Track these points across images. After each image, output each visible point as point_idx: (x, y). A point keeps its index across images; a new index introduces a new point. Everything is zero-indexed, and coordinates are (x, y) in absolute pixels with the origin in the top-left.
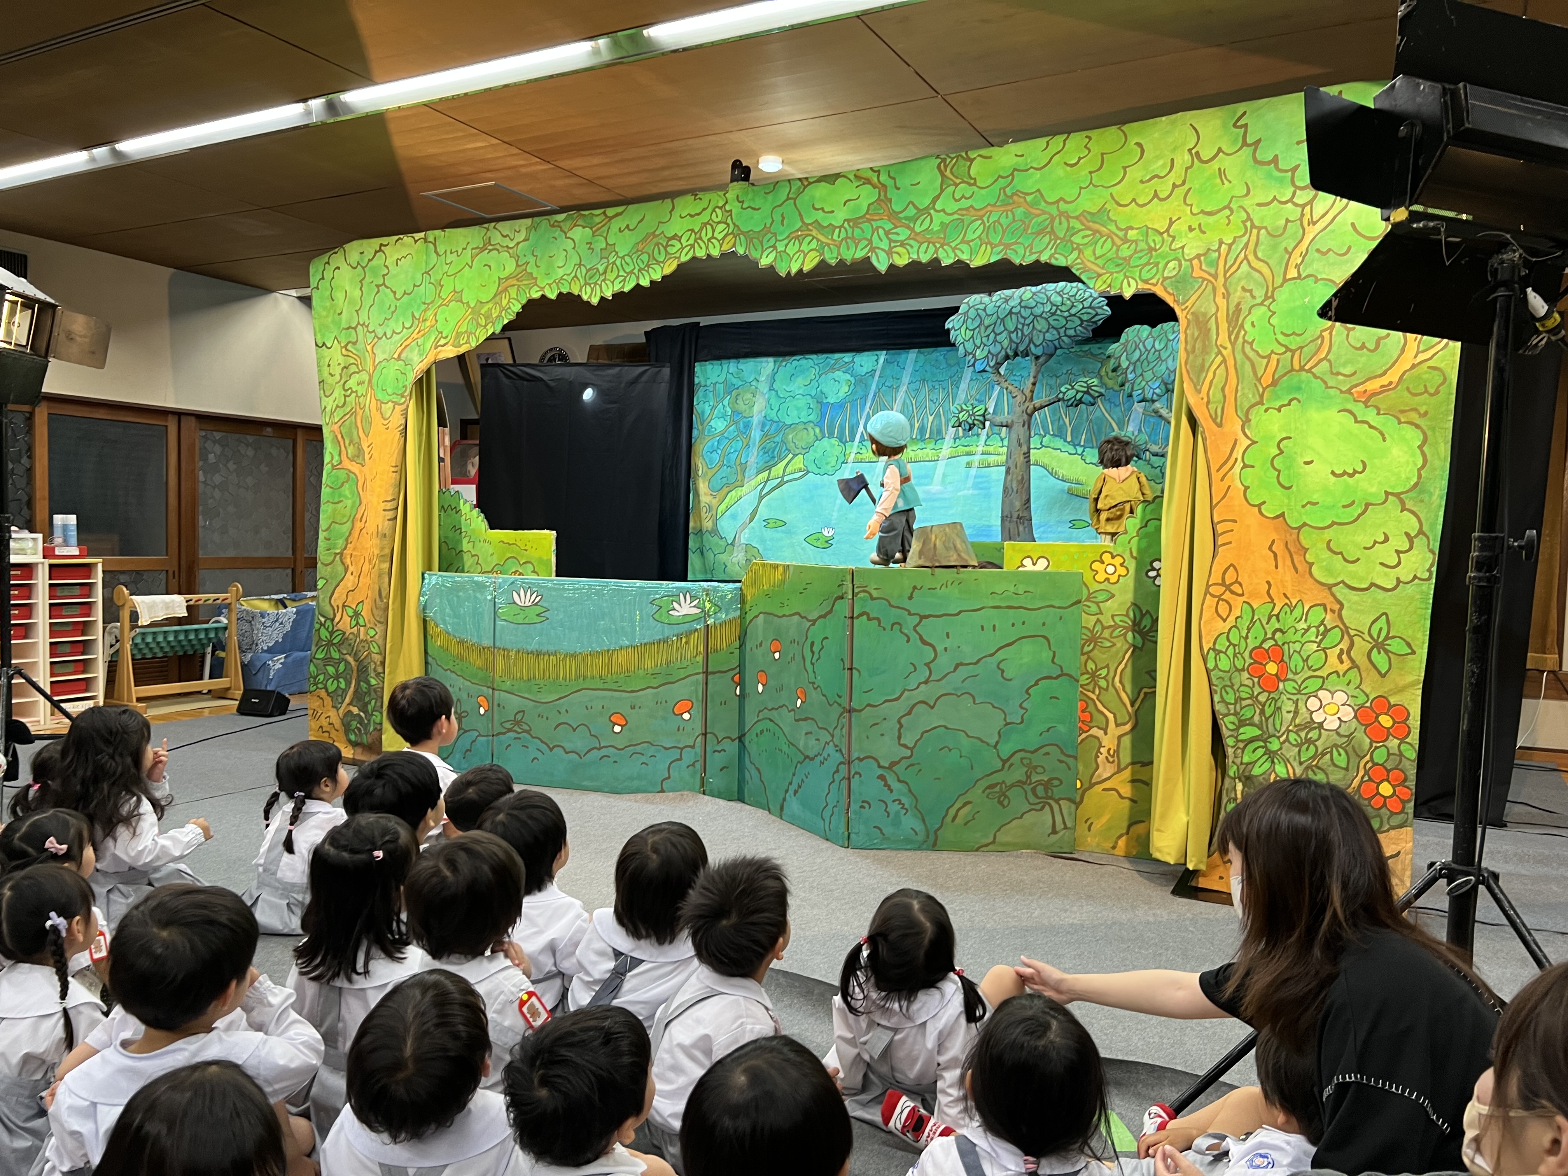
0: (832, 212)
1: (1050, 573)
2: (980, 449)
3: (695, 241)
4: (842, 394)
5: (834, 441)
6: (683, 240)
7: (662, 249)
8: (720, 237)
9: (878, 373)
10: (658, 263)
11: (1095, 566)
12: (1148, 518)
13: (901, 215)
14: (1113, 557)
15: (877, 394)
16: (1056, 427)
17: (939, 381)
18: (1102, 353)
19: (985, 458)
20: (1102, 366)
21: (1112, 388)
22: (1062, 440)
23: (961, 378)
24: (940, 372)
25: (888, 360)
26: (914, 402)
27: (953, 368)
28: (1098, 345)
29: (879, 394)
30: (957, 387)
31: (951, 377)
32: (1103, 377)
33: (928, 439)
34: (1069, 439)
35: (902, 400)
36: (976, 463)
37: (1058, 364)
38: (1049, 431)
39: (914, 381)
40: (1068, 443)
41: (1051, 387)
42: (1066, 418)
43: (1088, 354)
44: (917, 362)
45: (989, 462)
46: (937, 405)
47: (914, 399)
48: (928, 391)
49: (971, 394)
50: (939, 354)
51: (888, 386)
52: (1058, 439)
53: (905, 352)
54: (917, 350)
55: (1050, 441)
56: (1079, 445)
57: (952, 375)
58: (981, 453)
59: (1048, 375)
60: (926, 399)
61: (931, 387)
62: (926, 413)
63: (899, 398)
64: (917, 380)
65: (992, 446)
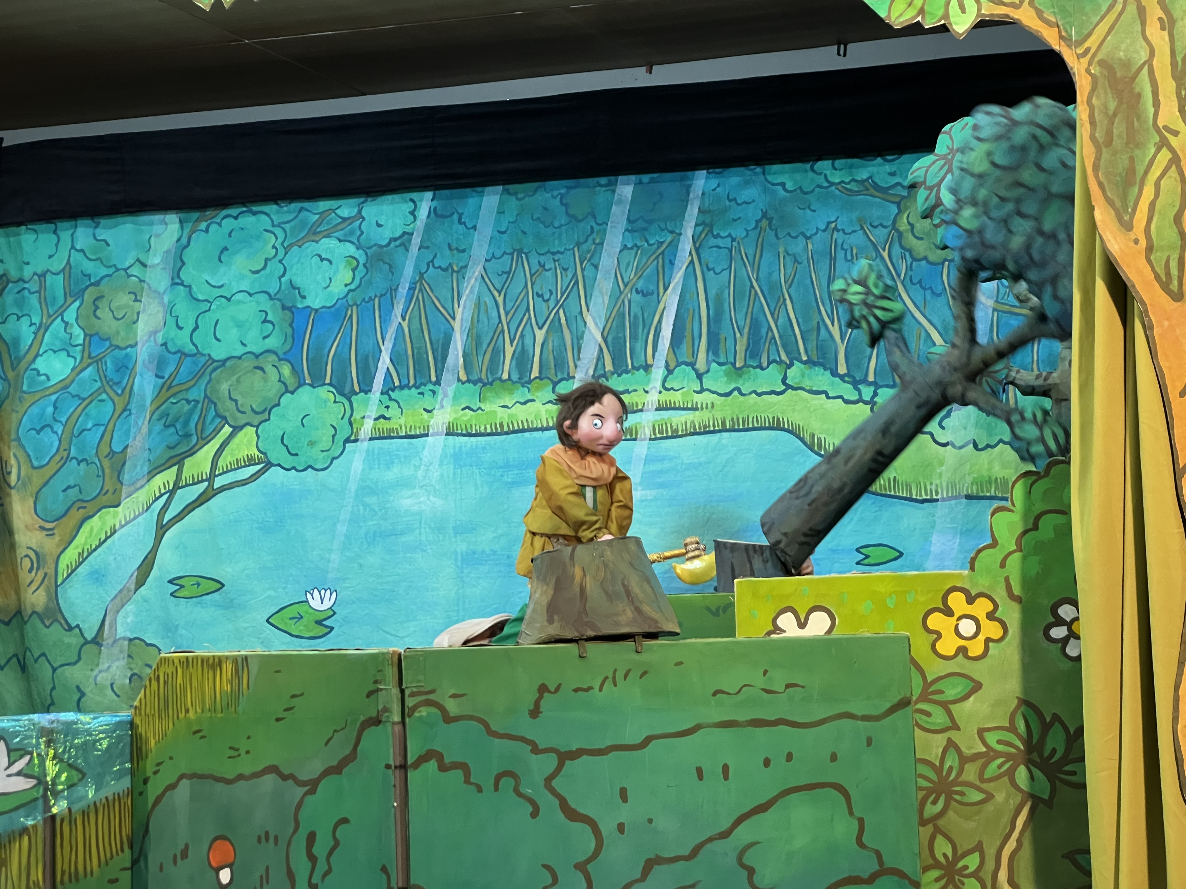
1: (838, 642)
2: (653, 398)
4: (338, 289)
5: (325, 393)
9: (416, 240)
11: (936, 621)
12: (1039, 507)
14: (970, 600)
15: (418, 285)
16: (812, 345)
17: (553, 254)
18: (898, 184)
19: (666, 418)
20: (900, 211)
21: (925, 258)
22: (828, 373)
23: (602, 244)
24: (554, 233)
25: (439, 212)
26: (500, 300)
27: (582, 224)
28: (888, 168)
29: (421, 284)
30: (593, 265)
31: (578, 244)
32: (905, 234)
33: (537, 380)
34: (842, 369)
35: (474, 297)
36: (646, 429)
37: (808, 211)
38: (800, 354)
39: (498, 254)
40: (842, 377)
41: (796, 261)
42: (833, 325)
43: (869, 187)
44: (503, 213)
45: (674, 427)
46: (552, 304)
47: (500, 293)
48: (532, 276)
49: (626, 280)
50: (550, 195)
51: (440, 267)
52: (819, 370)
53: (475, 191)
54: (500, 188)
55: (803, 376)
56: (864, 381)
57: (581, 240)
58: (655, 407)
59: (789, 234)
60: (527, 293)
61: (536, 267)
62: (529, 324)
63: (467, 292)
64: (505, 253)
65: (677, 390)
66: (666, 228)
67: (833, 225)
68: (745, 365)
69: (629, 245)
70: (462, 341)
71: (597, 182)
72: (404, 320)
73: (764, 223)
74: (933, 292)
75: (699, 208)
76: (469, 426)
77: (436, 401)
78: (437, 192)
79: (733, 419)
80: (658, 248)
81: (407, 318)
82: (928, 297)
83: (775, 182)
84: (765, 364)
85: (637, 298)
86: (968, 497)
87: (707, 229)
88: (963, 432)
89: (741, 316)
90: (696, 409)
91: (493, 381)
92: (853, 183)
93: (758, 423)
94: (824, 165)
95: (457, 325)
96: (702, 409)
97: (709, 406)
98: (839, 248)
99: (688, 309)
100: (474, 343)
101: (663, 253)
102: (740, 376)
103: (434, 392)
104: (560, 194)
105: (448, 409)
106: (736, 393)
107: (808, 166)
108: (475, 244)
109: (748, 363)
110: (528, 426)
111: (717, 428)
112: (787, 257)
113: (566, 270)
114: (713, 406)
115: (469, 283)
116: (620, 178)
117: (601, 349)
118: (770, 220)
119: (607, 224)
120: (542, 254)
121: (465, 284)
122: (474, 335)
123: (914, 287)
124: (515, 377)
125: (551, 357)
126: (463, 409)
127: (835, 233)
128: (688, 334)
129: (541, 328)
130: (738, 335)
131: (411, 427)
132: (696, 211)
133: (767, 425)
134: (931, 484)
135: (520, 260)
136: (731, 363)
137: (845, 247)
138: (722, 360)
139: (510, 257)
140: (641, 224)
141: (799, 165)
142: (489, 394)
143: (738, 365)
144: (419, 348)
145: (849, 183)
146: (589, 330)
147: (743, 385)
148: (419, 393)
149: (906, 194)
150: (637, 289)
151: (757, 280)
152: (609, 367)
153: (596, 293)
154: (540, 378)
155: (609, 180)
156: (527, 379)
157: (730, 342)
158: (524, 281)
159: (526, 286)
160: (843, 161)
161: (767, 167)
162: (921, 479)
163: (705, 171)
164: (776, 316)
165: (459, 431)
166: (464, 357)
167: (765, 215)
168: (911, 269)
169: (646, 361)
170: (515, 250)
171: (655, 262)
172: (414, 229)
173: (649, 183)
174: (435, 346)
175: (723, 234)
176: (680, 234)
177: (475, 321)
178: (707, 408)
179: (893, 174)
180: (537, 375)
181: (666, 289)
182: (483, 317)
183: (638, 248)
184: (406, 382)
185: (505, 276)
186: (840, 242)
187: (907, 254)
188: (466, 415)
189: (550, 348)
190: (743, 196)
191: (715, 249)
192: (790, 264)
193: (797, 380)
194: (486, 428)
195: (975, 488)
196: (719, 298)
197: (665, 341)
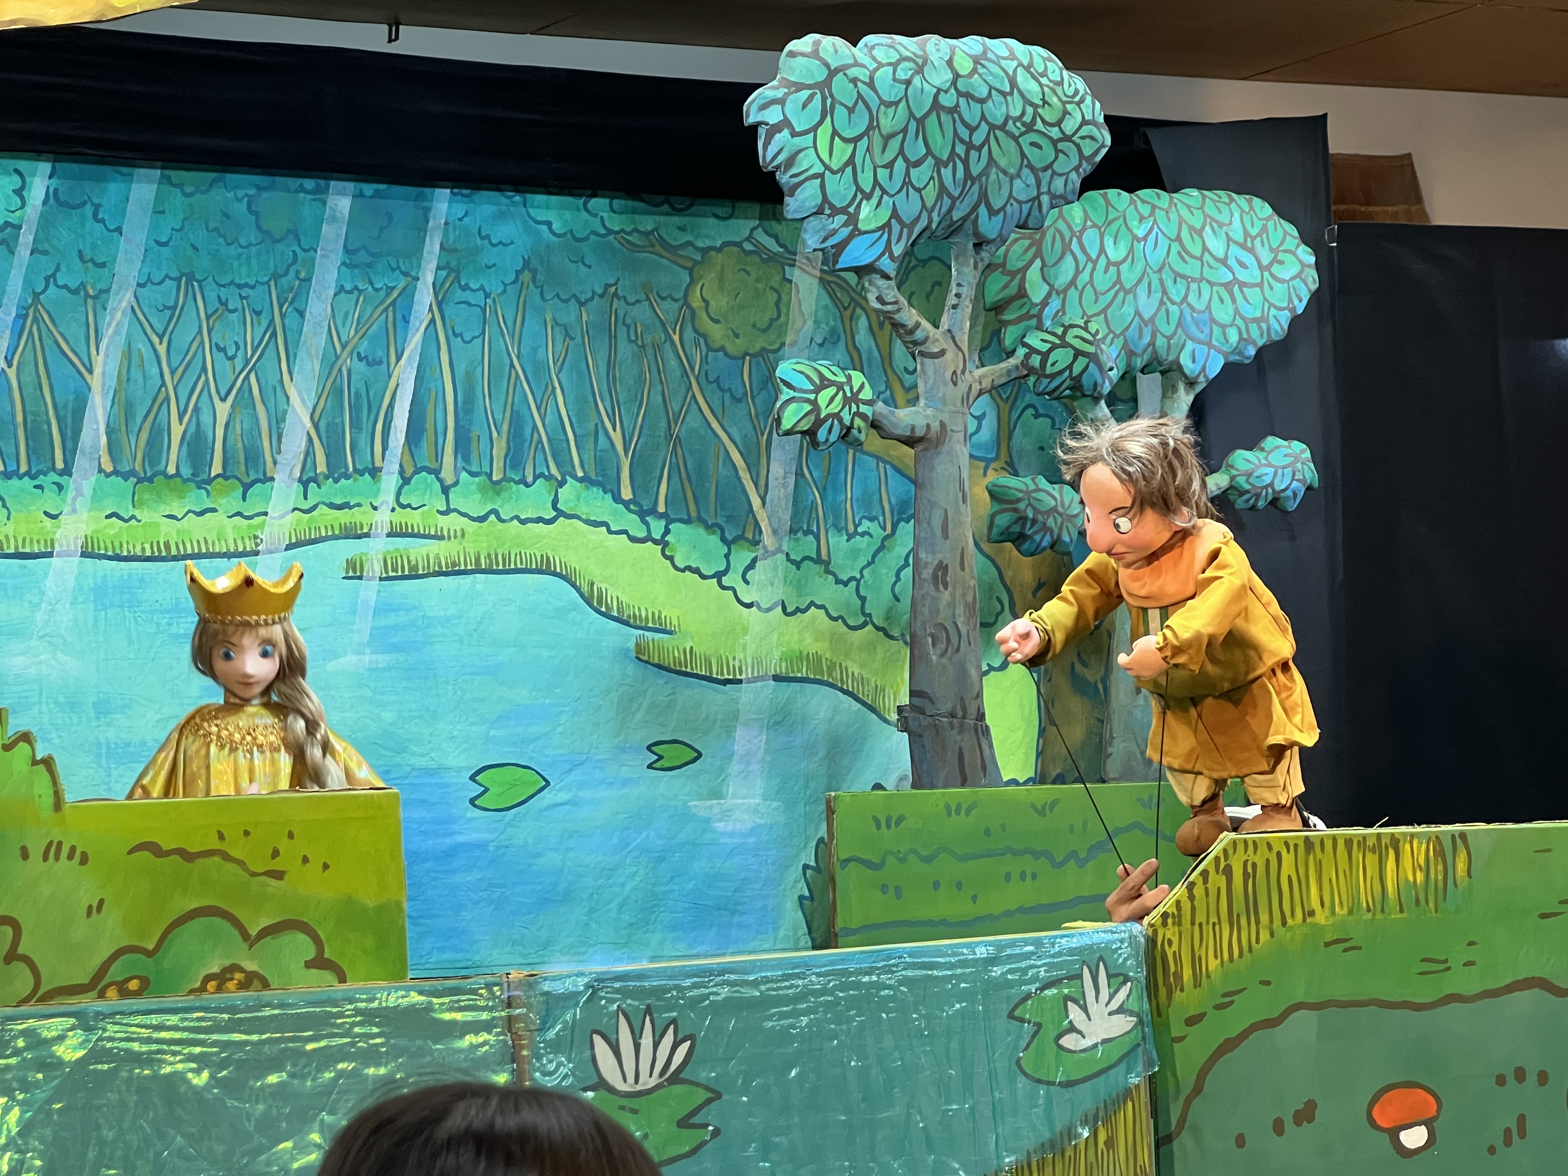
2: (383, 518)
15: (31, 311)
16: (589, 457)
17: (240, 286)
18: (689, 243)
19: (401, 548)
20: (692, 281)
21: (722, 349)
22: (609, 496)
23: (308, 280)
24: (240, 255)
25: (62, 198)
26: (162, 349)
27: (280, 247)
28: (676, 220)
29: (36, 310)
30: (297, 310)
31: (276, 277)
32: (698, 312)
33: (220, 479)
34: (627, 494)
35: (122, 339)
36: (375, 562)
37: (580, 264)
38: (573, 467)
39: (157, 278)
40: (626, 504)
41: (567, 334)
42: (615, 430)
43: (655, 241)
44: (163, 212)
45: (413, 563)
46: (239, 363)
47: (161, 337)
48: (208, 317)
49: (343, 340)
50: (231, 195)
51: (65, 287)
52: (596, 491)
53: (116, 172)
54: (159, 172)
55: (578, 500)
56: (653, 511)
57: (280, 271)
58: (385, 532)
59: (558, 295)
60: (202, 343)
61: (214, 305)
62: (205, 392)
63: (110, 331)
64: (167, 276)
65: (415, 509)
66: (398, 268)
67: (613, 289)
68: (505, 479)
69: (348, 287)
70: (104, 408)
71: (301, 185)
72: (10, 366)
73: (527, 276)
74: (733, 396)
75: (441, 244)
76: (117, 544)
77: (64, 501)
78: (57, 165)
79: (489, 555)
80: (388, 295)
81: (15, 363)
82: (728, 402)
83: (539, 219)
84: (530, 479)
85: (361, 366)
86: (777, 678)
87: (453, 275)
88: (769, 588)
89: (498, 407)
90: (442, 538)
91: (154, 475)
92: (635, 234)
93: (521, 563)
94: (599, 204)
95: (95, 381)
96: (449, 538)
97: (459, 534)
98: (620, 323)
99: (430, 390)
100: (123, 413)
101: (393, 303)
102: (498, 493)
103: (60, 487)
104: (246, 195)
105: (85, 516)
106: (492, 517)
107: (581, 201)
108: (121, 256)
109: (508, 475)
110: (207, 549)
111: (469, 567)
112: (557, 329)
113: (258, 313)
114: (463, 536)
115: (113, 318)
116: (333, 183)
117: (310, 440)
118: (534, 272)
119: (316, 251)
120: (224, 286)
121: (108, 319)
122: (123, 401)
123: (710, 386)
124: (186, 472)
125: (240, 445)
126: (108, 517)
127: (615, 300)
128: (429, 426)
129: (223, 400)
130: (495, 434)
131: (24, 540)
132: (437, 247)
133: (534, 567)
134: (734, 658)
135: (190, 289)
136: (486, 473)
137: (628, 321)
138: (475, 468)
139: (175, 283)
140: (363, 257)
141: (569, 199)
142: (146, 496)
143: (494, 478)
144: (36, 414)
145: (629, 234)
146: (294, 409)
147: (501, 506)
148: (36, 487)
149: (699, 259)
150: (359, 354)
151: (518, 358)
152: (322, 468)
153: (302, 353)
154: (224, 476)
155: (317, 185)
156: (205, 476)
157: (484, 443)
158: (197, 323)
159: (200, 332)
160: (623, 202)
161: (529, 196)
162: (722, 652)
163: (448, 191)
164: (543, 412)
165: (103, 552)
166: (108, 434)
167: (527, 264)
168: (707, 363)
169: (373, 463)
170: (183, 274)
171: (384, 315)
172: (22, 218)
173: (372, 197)
174: (61, 413)
175: (474, 285)
176: (418, 279)
177: (124, 379)
178: (455, 537)
179: (682, 229)
180: (220, 471)
181: (399, 358)
182: (136, 374)
183: (360, 292)
184: (15, 468)
185: (168, 313)
186: (621, 313)
187: (702, 340)
188: (112, 526)
189: (239, 432)
190: (499, 234)
191: (463, 306)
192: (559, 338)
193: (571, 505)
194: (143, 549)
195: (784, 665)
196: (469, 377)
197: (399, 435)
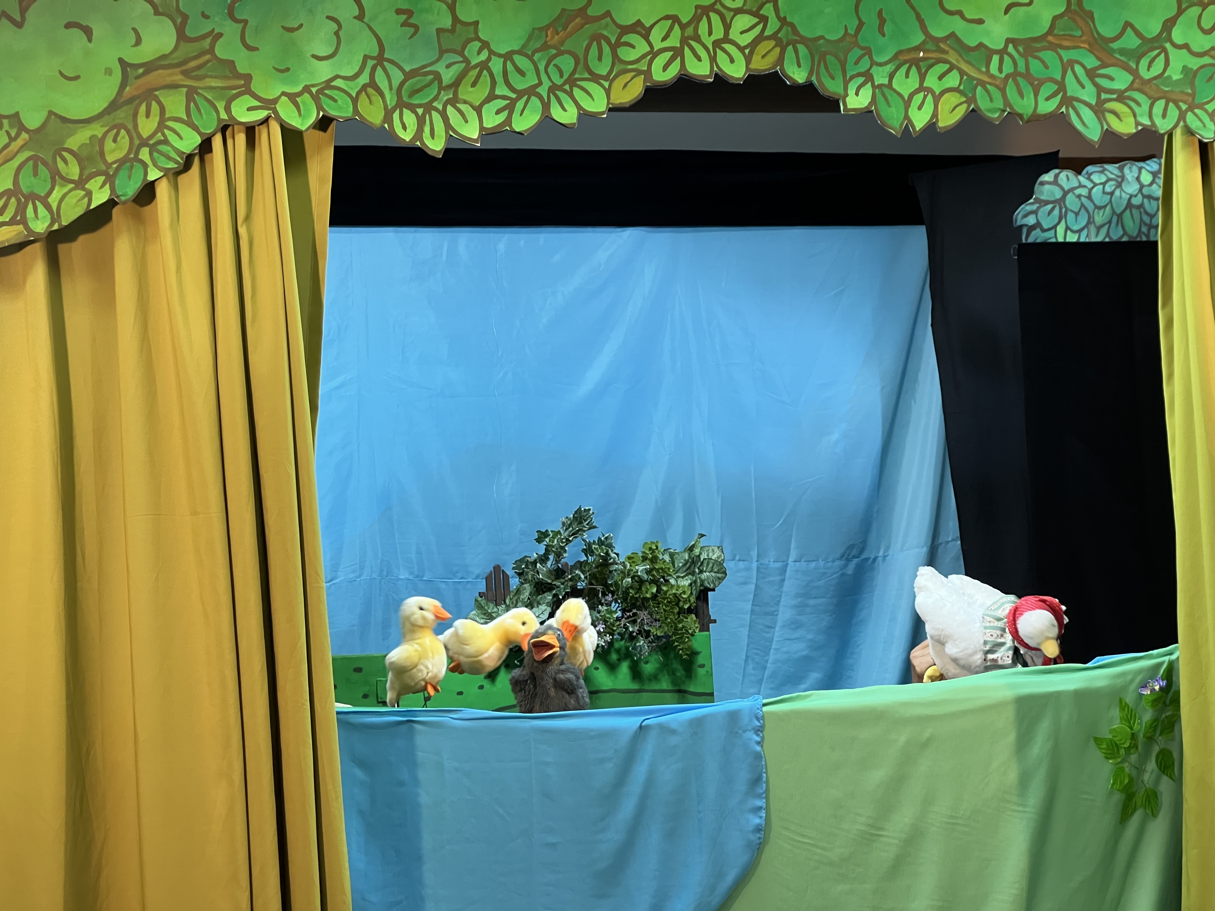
0: (980, 22)
3: (684, 41)
6: (656, 36)
7: (606, 49)
8: (745, 40)
10: (596, 78)
13: (1115, 45)
